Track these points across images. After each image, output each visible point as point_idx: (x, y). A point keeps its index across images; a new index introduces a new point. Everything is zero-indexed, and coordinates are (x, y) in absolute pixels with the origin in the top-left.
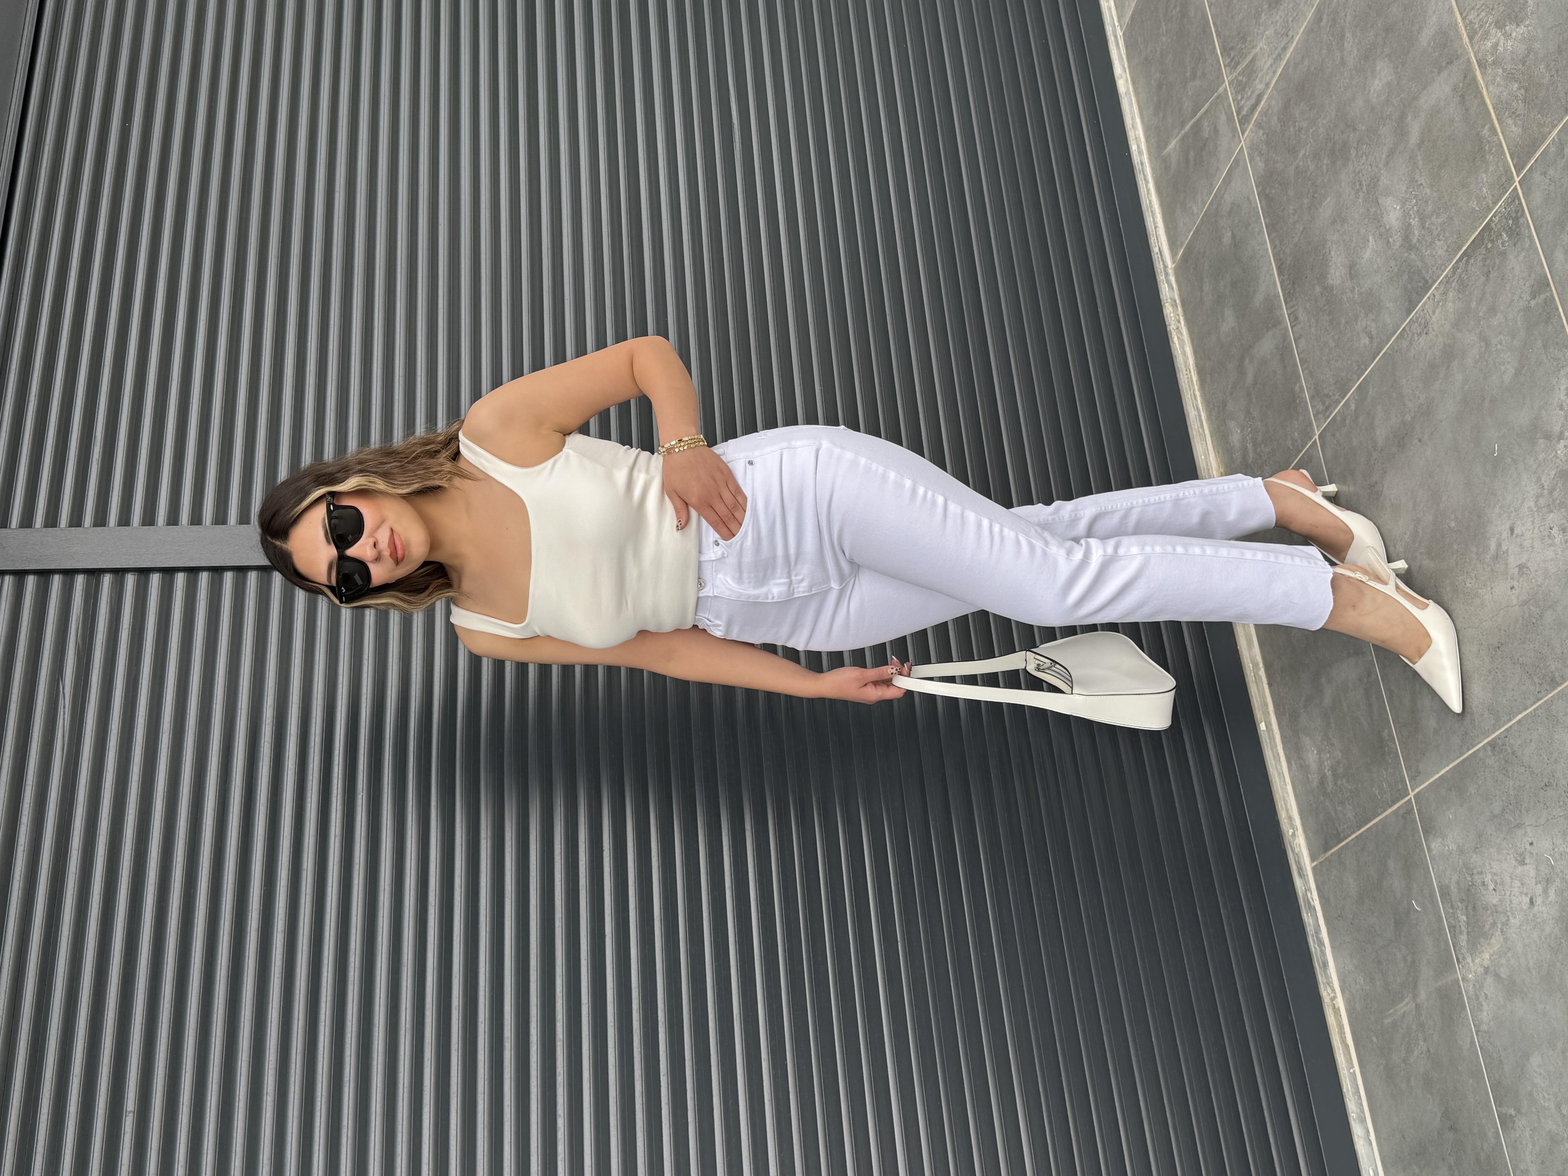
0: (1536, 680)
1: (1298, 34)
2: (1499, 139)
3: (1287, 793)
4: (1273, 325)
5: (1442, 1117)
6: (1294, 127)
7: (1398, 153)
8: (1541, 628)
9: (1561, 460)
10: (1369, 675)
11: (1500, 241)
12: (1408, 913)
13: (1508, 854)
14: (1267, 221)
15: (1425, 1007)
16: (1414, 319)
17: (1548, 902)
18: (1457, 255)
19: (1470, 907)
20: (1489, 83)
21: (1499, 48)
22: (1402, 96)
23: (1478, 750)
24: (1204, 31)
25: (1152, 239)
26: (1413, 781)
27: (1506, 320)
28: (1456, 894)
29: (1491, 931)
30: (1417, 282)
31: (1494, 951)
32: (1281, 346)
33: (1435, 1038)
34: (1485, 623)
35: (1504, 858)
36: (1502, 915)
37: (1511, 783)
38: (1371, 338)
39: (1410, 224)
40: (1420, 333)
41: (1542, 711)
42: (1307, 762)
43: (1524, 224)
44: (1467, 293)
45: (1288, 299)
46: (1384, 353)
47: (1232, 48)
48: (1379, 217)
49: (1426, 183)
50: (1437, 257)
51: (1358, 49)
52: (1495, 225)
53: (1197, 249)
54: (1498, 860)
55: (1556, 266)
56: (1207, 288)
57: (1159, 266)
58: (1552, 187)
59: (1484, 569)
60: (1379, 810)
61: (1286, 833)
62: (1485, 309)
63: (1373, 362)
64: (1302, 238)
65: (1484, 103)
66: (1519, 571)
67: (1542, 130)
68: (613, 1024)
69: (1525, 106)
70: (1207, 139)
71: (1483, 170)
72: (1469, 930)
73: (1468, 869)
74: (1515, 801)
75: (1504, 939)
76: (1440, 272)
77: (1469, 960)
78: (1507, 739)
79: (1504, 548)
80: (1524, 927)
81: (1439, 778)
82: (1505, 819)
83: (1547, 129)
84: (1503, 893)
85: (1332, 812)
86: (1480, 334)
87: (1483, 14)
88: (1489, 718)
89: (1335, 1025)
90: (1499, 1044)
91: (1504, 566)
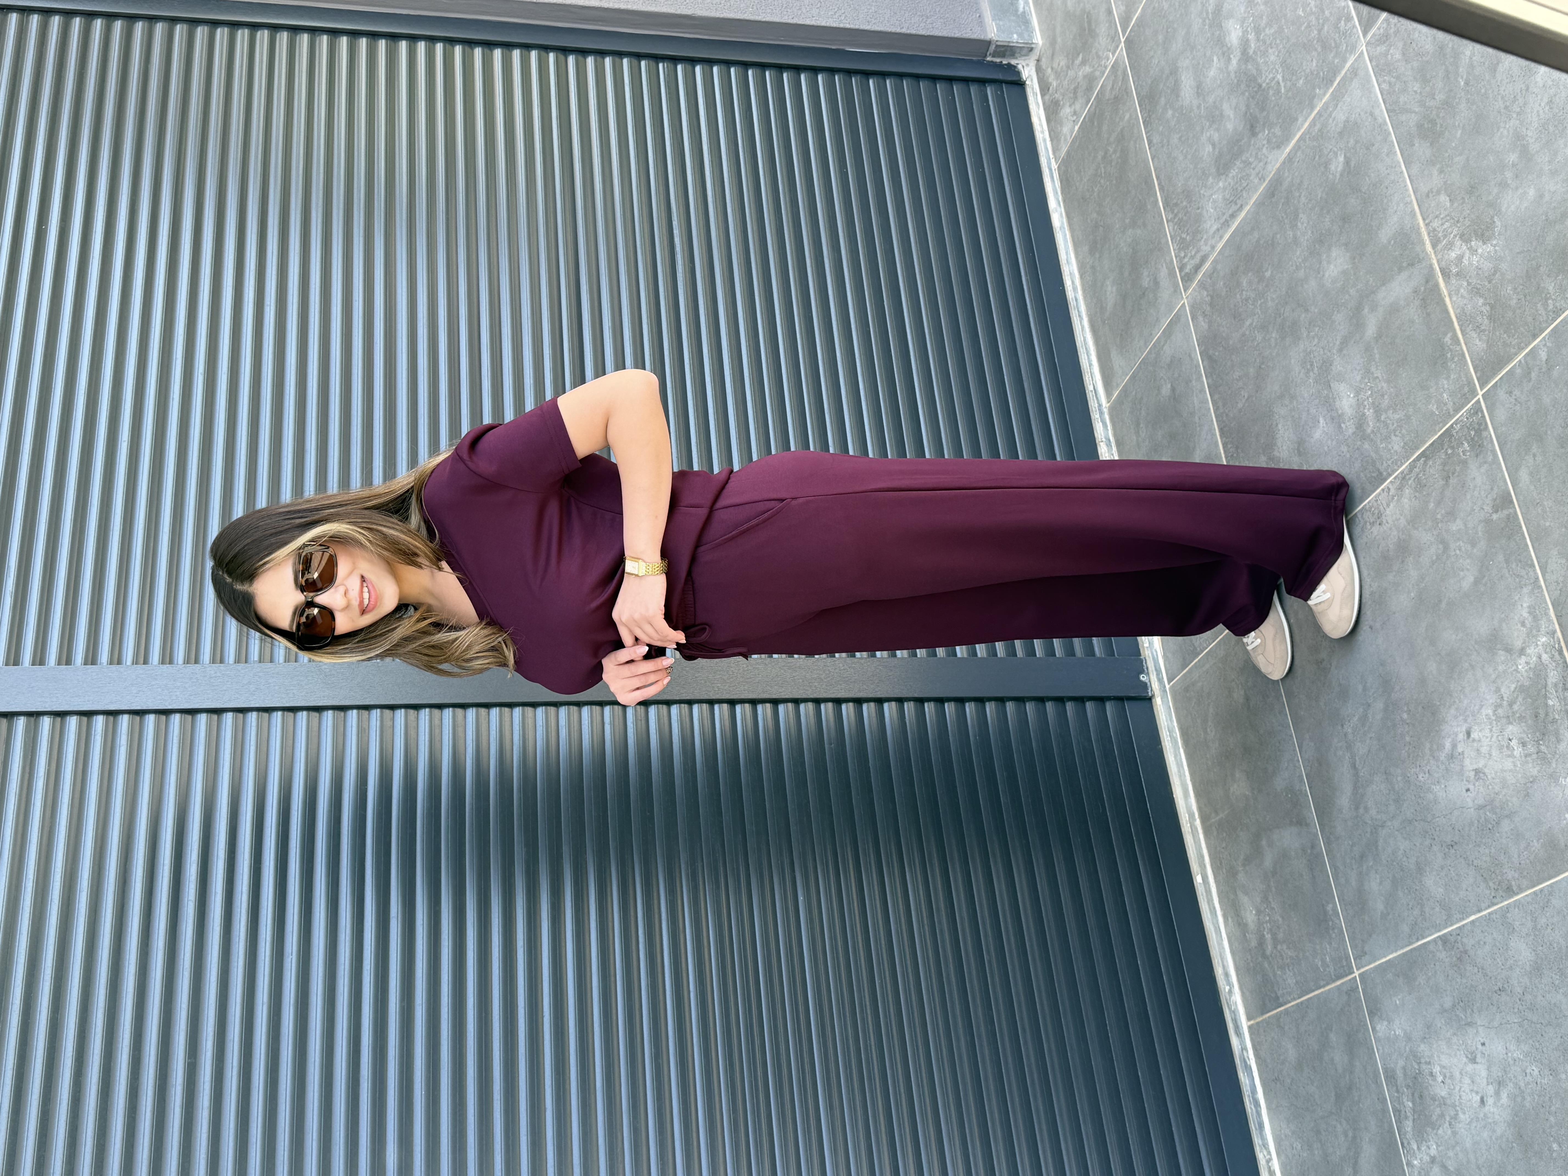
0: (1491, 884)
1: (1248, 204)
2: (1462, 349)
3: (1224, 948)
6: (1241, 294)
7: (1353, 342)
8: (1498, 835)
9: (1522, 676)
10: (1313, 847)
11: (1461, 450)
12: (1350, 1089)
13: (1458, 1049)
14: (1209, 380)
16: (1367, 507)
17: (1500, 1105)
18: (1415, 452)
19: (1416, 1095)
20: (1453, 293)
21: (1464, 260)
22: (1359, 287)
23: (1429, 942)
24: (1146, 183)
25: (1087, 379)
26: (1358, 961)
27: (1466, 527)
28: (1401, 1079)
29: (1439, 1122)
30: (1370, 472)
31: (1441, 1142)
34: (1437, 819)
35: (1454, 1053)
36: (1450, 1108)
37: (1463, 981)
39: (1364, 414)
40: (1373, 522)
41: (1498, 916)
42: (1245, 921)
43: (1487, 437)
44: (1424, 493)
47: (1176, 205)
48: (1331, 400)
49: (1383, 377)
50: (1392, 451)
51: (1312, 232)
52: (1456, 432)
53: (1134, 393)
54: (1447, 1054)
55: (1521, 485)
57: (1093, 406)
58: (1518, 408)
59: (1438, 767)
60: (1322, 983)
61: (1222, 989)
62: (1443, 512)
64: (1247, 405)
65: (1446, 311)
66: (1475, 776)
67: (1508, 350)
69: (1490, 322)
70: (1147, 289)
71: (1444, 376)
72: (1415, 1117)
73: (1415, 1056)
74: (1466, 999)
75: (1452, 1132)
76: (1396, 468)
77: (1415, 1147)
78: (1459, 938)
79: (1460, 750)
80: (1474, 1125)
81: (1386, 962)
82: (1456, 1015)
83: (1513, 350)
84: (1452, 1087)
85: (1271, 975)
86: (1437, 536)
87: (1447, 225)
88: (1441, 912)
91: (1459, 767)
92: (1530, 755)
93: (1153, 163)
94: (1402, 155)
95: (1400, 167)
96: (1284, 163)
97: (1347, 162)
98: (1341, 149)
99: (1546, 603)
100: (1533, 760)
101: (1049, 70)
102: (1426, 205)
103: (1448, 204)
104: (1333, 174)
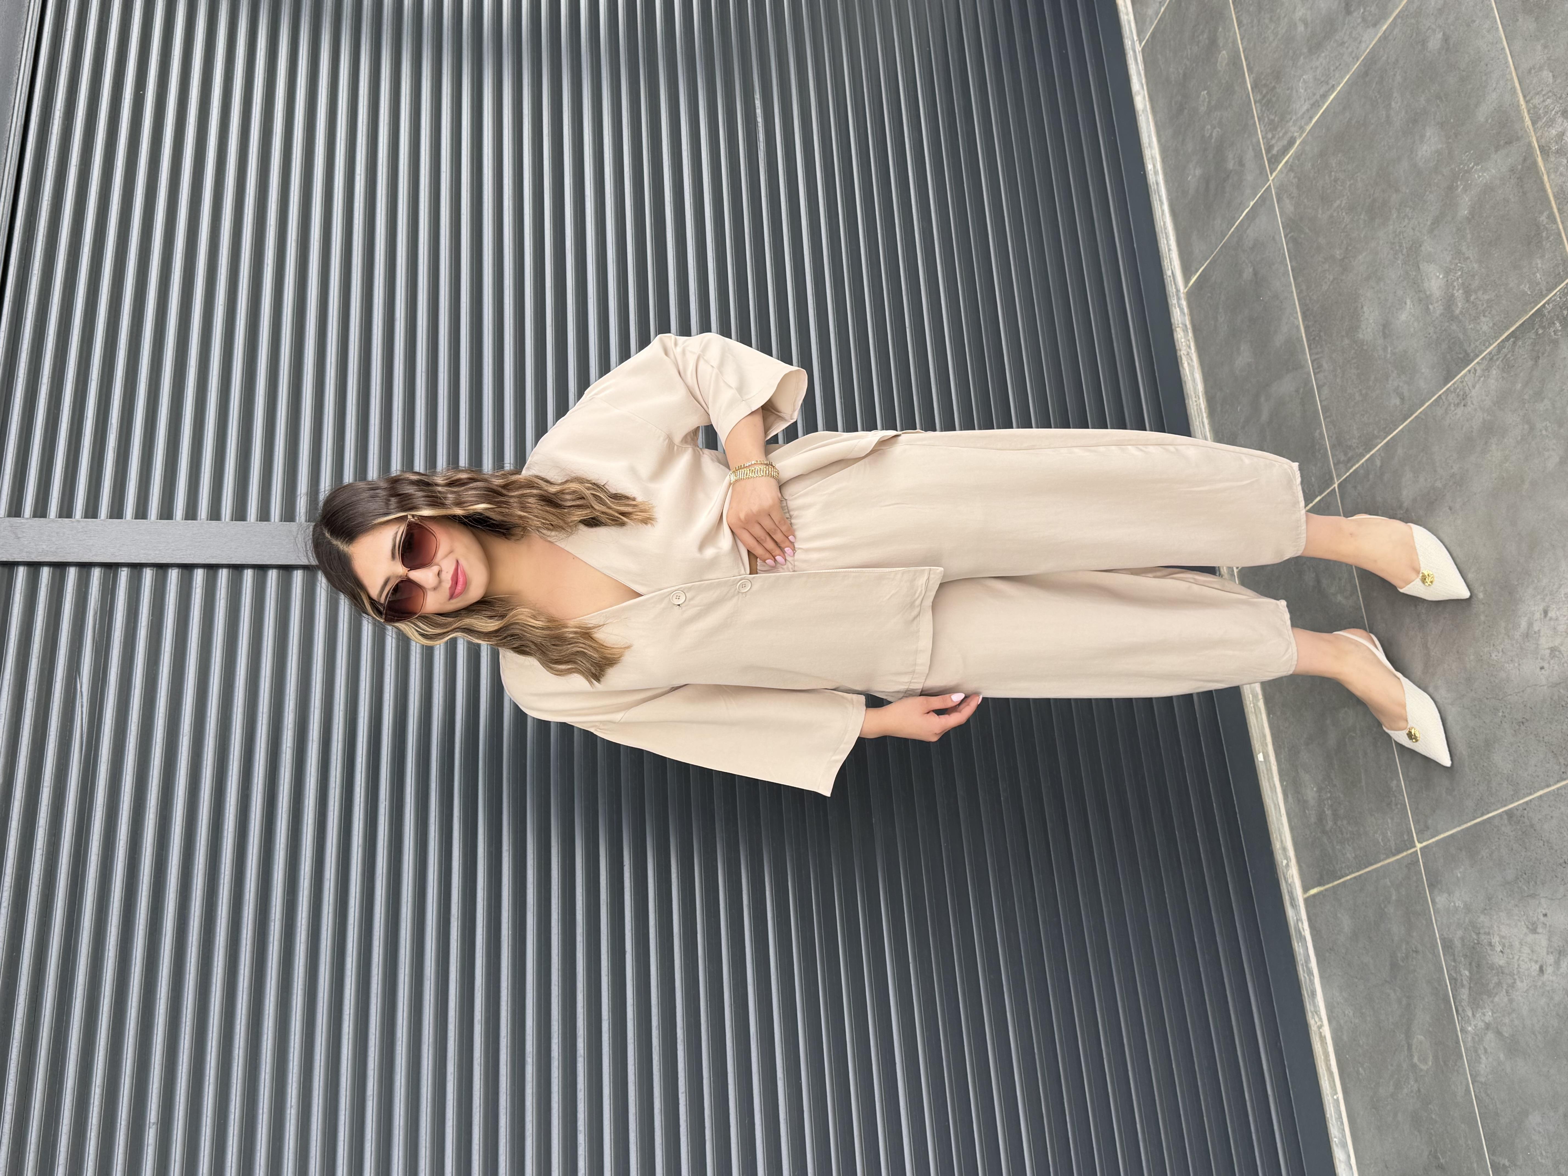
0: (1562, 760)
1: (1340, 84)
2: (1559, 229)
3: (1282, 824)
4: (1293, 368)
5: (1430, 1154)
6: (1330, 176)
7: (1444, 222)
11: (1552, 329)
12: (1406, 958)
13: (1519, 920)
14: (1294, 264)
16: (1452, 389)
17: (1559, 973)
18: (1503, 334)
19: (1474, 964)
20: (1551, 171)
21: (1565, 137)
22: (1452, 166)
23: (1494, 817)
24: (1234, 64)
25: (1166, 262)
26: (1420, 835)
28: (1459, 949)
29: (1495, 990)
30: (1457, 353)
31: (1497, 1009)
32: (1302, 390)
33: (1427, 1080)
34: (1509, 697)
35: (1514, 923)
36: (1508, 977)
37: (1528, 854)
38: (1402, 399)
39: (1453, 295)
40: (1458, 404)
42: (1305, 798)
44: (1512, 374)
45: (1312, 347)
46: (1416, 417)
47: (1265, 85)
48: (1419, 281)
49: (1474, 257)
50: (1481, 332)
51: (1406, 112)
52: (1549, 312)
54: (1508, 925)
56: (1222, 319)
57: (1170, 289)
59: (1513, 645)
60: (1382, 857)
61: (1279, 861)
62: (1531, 392)
63: (1403, 423)
64: (1331, 287)
65: (1544, 190)
66: (1550, 654)
70: (1231, 171)
71: (1538, 255)
73: (1474, 927)
74: (1530, 872)
75: (1509, 999)
76: (1483, 348)
77: (1470, 1014)
78: (1526, 812)
79: (1536, 629)
80: (1531, 992)
81: (1448, 836)
82: (1518, 887)
84: (1511, 956)
85: (1330, 850)
86: (1523, 416)
87: (1549, 101)
88: (1508, 788)
89: (1321, 1053)
90: (1496, 1097)
91: (1534, 646)
93: (1242, 44)
94: (1504, 31)
95: (1502, 43)
96: (1379, 40)
97: (1446, 39)
98: (1440, 27)
102: (1528, 82)
103: (1551, 80)
104: (1430, 52)
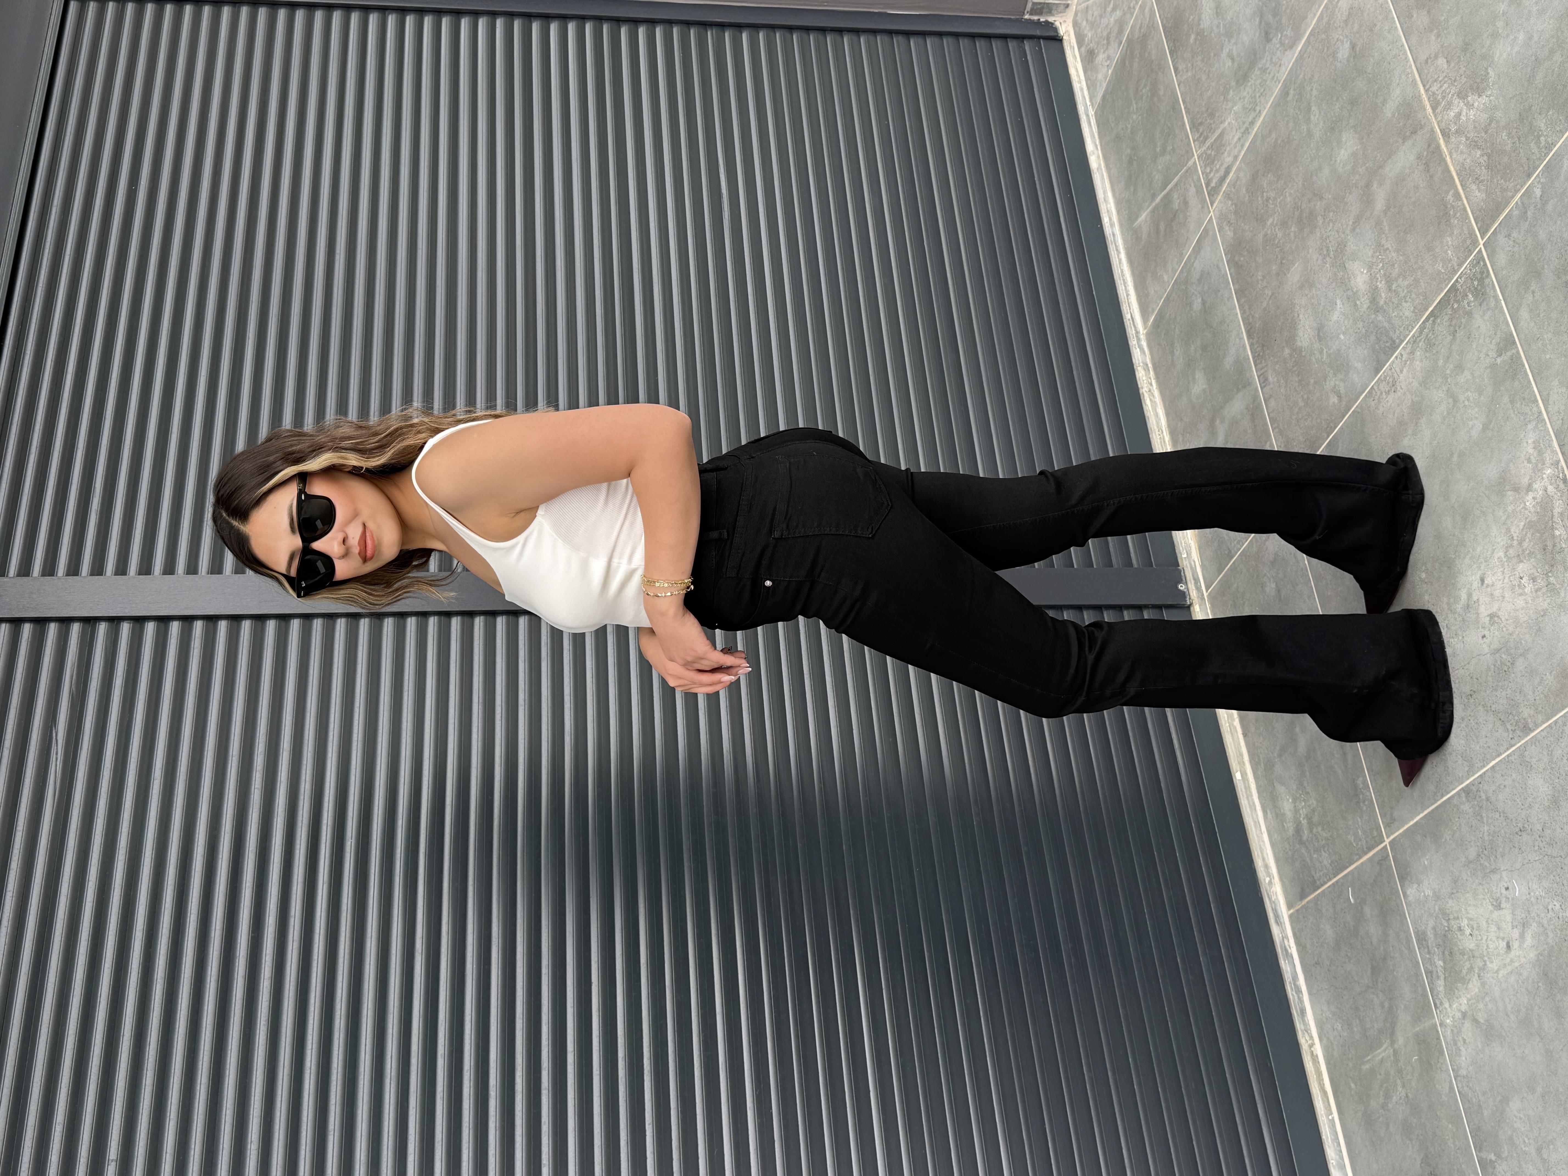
0: (1509, 726)
1: (1265, 109)
2: (1463, 204)
3: (1263, 843)
4: (1243, 387)
5: (1422, 1163)
6: (1262, 197)
7: (1364, 219)
8: (1513, 675)
9: (1530, 512)
11: (1466, 302)
12: (1385, 959)
13: (1484, 899)
14: (1237, 286)
15: (1403, 1052)
16: (1382, 377)
17: (1525, 946)
18: (1423, 315)
19: (1447, 953)
21: (1462, 117)
22: (1367, 165)
23: (1452, 797)
24: (1174, 109)
25: (1124, 306)
26: (1388, 828)
27: (1473, 377)
28: (1432, 939)
29: (1468, 976)
30: (1385, 343)
31: (1471, 996)
32: (1252, 406)
33: (1413, 1084)
35: (1480, 903)
36: (1479, 960)
37: (1486, 828)
38: (1340, 397)
39: (1377, 287)
40: (1389, 391)
41: (1516, 757)
42: (1282, 811)
43: (1489, 284)
44: (1434, 352)
45: (1257, 360)
46: (1352, 413)
47: (1201, 124)
48: (1347, 281)
49: (1392, 247)
50: (1403, 318)
51: (1324, 121)
52: (1461, 286)
53: (1168, 315)
54: (1474, 905)
55: (1521, 324)
56: (1177, 352)
57: (1130, 332)
59: (1455, 619)
60: (1355, 857)
61: (1262, 880)
62: (1452, 366)
63: (1342, 420)
64: (1270, 302)
65: (1449, 171)
66: (1490, 621)
67: (1505, 194)
68: (598, 1072)
69: (1488, 172)
70: (1177, 211)
71: (1448, 233)
72: (1446, 975)
73: (1444, 914)
74: (1490, 846)
75: (1481, 984)
76: (1407, 333)
77: (1447, 1005)
78: (1481, 785)
79: (1475, 598)
80: (1501, 971)
81: (1413, 825)
82: (1480, 864)
83: (1510, 194)
84: (1479, 938)
85: (1308, 860)
86: (1447, 391)
87: (1446, 85)
89: (1313, 1072)
90: (1477, 1089)
91: (1475, 616)
92: (1541, 589)
93: (1179, 88)
94: (1402, 29)
95: (1401, 40)
96: (1296, 61)
97: (1353, 47)
98: (1347, 37)
99: (1550, 435)
100: (1543, 594)
101: (1085, 23)
102: (1426, 71)
103: (1445, 66)
104: (1340, 62)
